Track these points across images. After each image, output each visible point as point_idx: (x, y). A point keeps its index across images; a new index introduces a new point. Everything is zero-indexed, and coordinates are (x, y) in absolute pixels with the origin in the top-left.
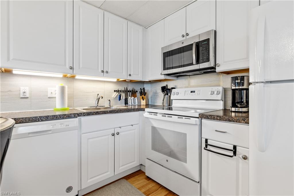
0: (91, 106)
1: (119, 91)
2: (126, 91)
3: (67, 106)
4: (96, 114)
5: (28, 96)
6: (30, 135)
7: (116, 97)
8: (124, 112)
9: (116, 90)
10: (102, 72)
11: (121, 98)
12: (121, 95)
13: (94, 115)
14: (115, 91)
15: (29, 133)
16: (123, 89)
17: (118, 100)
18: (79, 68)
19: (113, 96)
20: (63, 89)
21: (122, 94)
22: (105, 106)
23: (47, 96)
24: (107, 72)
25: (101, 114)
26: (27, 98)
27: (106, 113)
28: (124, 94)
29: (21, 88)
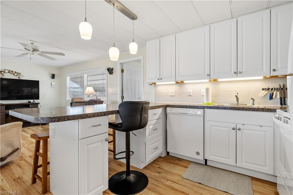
0: (232, 103)
1: (270, 90)
2: (282, 88)
3: (211, 101)
4: (217, 109)
5: (191, 95)
6: (179, 114)
7: (265, 96)
8: (247, 110)
9: (265, 88)
10: (234, 74)
11: (274, 97)
12: (273, 93)
13: (215, 109)
14: (263, 89)
15: (179, 113)
16: (278, 87)
17: (269, 99)
18: (214, 74)
19: (260, 95)
20: (207, 90)
21: (275, 93)
22: (246, 105)
23: (201, 94)
24: (240, 73)
25: (221, 109)
26: (191, 96)
27: (226, 109)
28: (278, 93)
29: (189, 90)
